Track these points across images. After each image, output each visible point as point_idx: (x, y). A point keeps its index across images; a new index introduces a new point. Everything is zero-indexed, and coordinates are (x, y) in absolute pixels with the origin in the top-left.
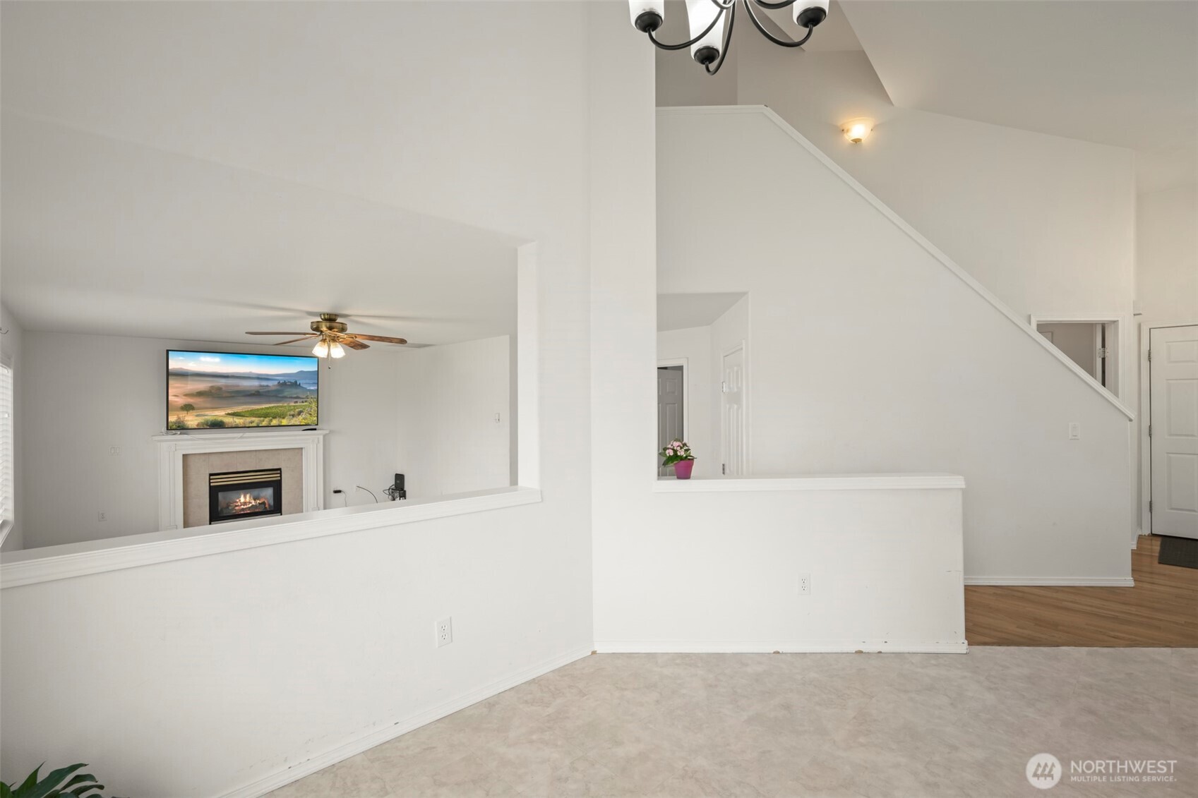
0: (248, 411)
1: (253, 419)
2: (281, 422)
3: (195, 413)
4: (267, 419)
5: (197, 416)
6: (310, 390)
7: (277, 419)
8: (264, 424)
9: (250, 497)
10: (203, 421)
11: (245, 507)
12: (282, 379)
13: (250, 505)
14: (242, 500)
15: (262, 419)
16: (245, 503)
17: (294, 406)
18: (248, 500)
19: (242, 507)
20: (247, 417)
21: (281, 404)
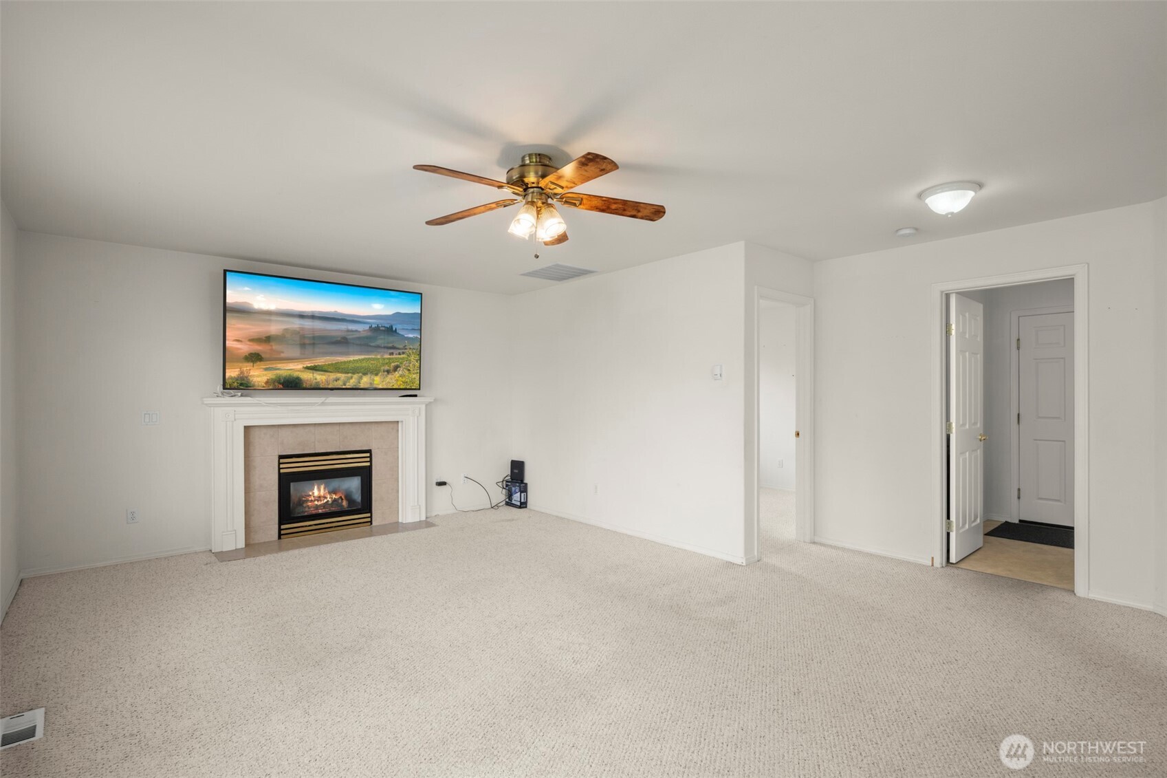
0: (332, 364)
1: (339, 375)
2: (373, 380)
3: (263, 365)
4: (356, 376)
5: (266, 369)
6: (408, 339)
7: (369, 375)
8: (351, 383)
9: (325, 488)
10: (274, 377)
11: (319, 503)
12: (374, 323)
13: (326, 500)
14: (316, 493)
15: (350, 375)
16: (319, 498)
17: (390, 359)
18: (322, 493)
19: (316, 503)
20: (331, 372)
21: (373, 357)
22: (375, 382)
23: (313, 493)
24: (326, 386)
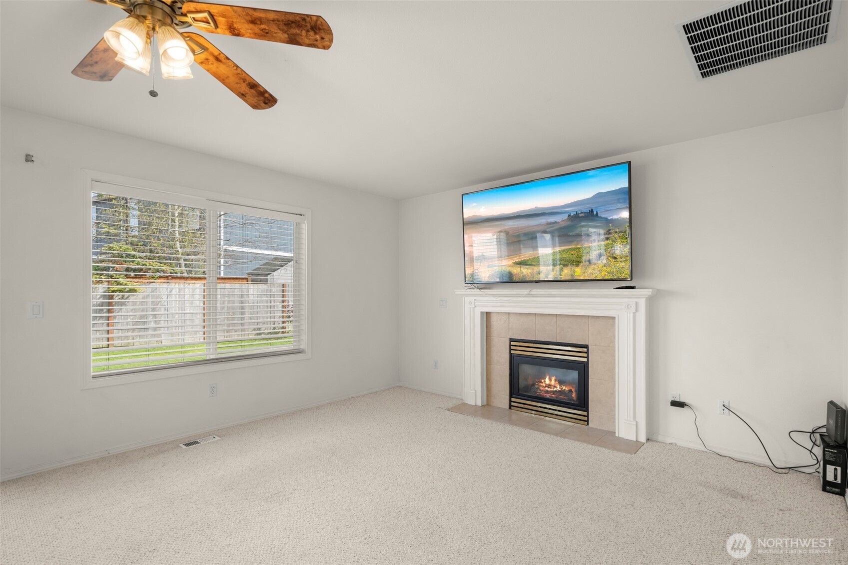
2: (574, 271)
3: (487, 264)
5: (489, 267)
7: (570, 267)
11: (549, 389)
12: (572, 210)
13: (555, 389)
14: (547, 381)
16: (549, 386)
18: (553, 383)
19: (547, 388)
20: (534, 266)
21: (573, 247)
22: (576, 274)
23: (545, 381)
24: (531, 279)
